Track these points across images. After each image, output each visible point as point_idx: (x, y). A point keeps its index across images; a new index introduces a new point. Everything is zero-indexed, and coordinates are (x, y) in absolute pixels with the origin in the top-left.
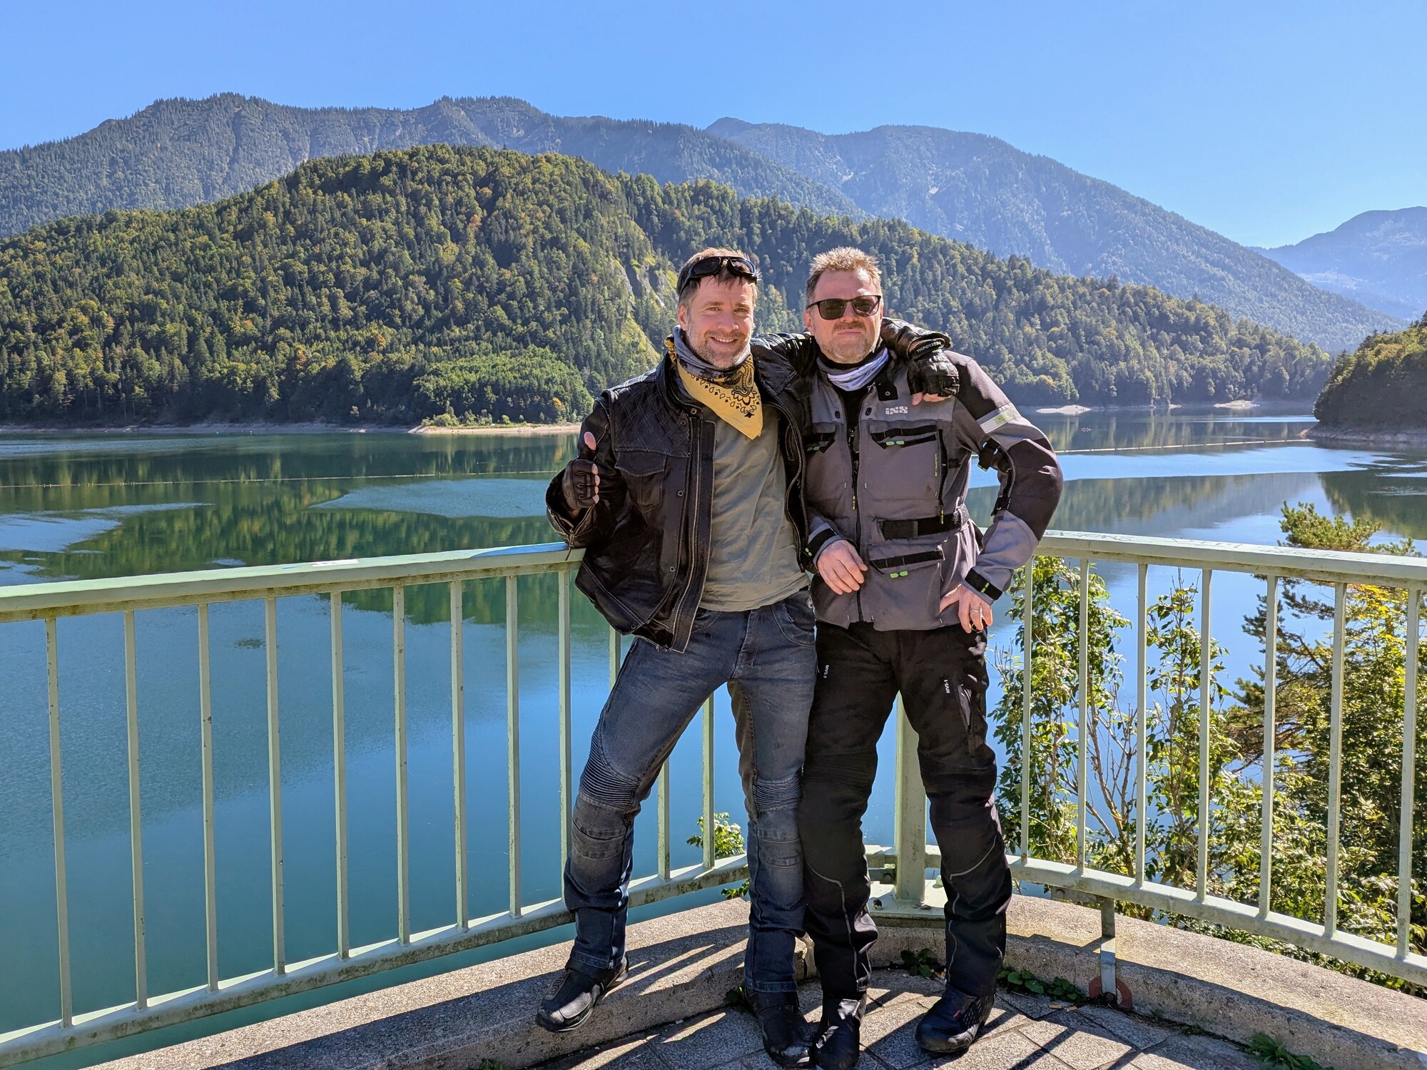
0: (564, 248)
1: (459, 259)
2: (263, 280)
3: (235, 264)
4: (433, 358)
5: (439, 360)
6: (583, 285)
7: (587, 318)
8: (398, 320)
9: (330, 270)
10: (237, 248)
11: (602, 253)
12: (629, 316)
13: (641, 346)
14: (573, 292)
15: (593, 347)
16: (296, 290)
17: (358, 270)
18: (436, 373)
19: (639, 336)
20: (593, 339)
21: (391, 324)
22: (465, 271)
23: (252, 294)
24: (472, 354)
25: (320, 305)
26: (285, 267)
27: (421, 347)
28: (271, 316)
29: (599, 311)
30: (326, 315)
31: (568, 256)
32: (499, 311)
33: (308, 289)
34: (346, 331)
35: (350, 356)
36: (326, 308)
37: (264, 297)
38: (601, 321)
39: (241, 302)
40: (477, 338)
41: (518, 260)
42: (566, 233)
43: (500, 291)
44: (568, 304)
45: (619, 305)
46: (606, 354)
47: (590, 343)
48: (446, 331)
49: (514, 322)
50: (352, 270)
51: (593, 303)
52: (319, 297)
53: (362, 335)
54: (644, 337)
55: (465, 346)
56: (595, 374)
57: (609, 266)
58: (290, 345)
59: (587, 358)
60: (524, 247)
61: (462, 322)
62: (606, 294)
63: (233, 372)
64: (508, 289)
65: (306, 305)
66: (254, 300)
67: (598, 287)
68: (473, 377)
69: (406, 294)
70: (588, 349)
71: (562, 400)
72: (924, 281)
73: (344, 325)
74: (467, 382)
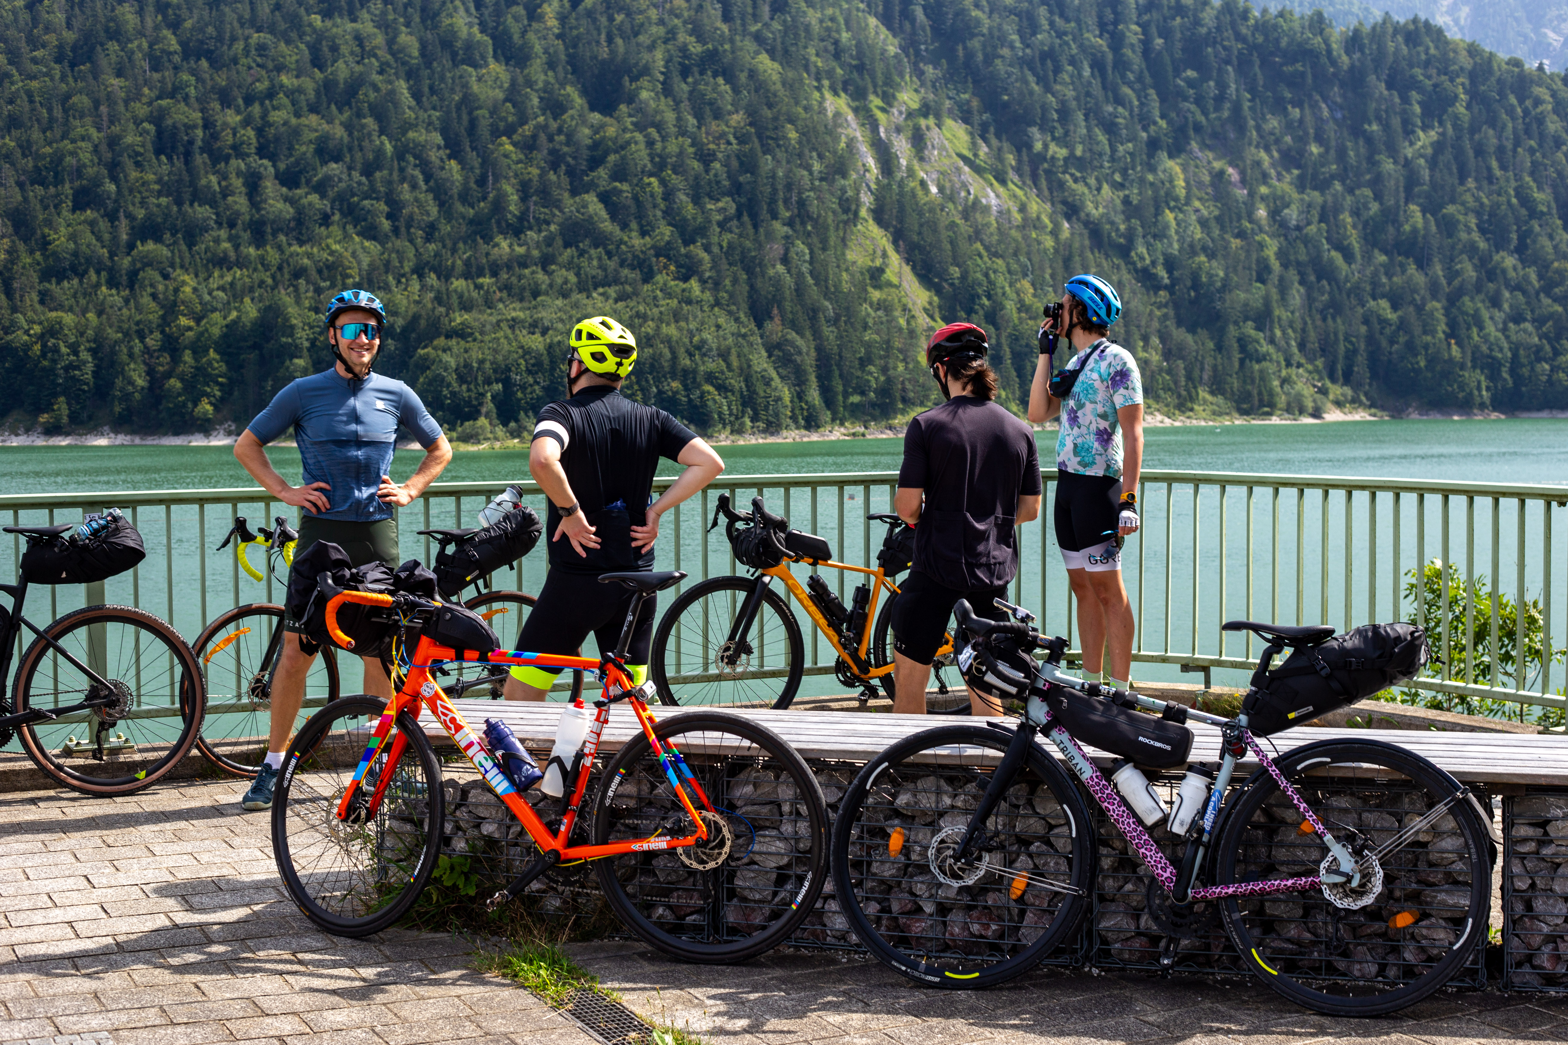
0: (729, 75)
1: (513, 95)
2: (113, 142)
3: (58, 113)
4: (455, 300)
5: (466, 306)
6: (767, 151)
7: (775, 216)
8: (386, 225)
9: (247, 122)
10: (63, 78)
11: (809, 81)
12: (863, 213)
13: (890, 275)
14: (748, 164)
15: (789, 281)
16: (179, 163)
17: (304, 121)
18: (461, 333)
19: (885, 255)
20: (785, 260)
21: (371, 233)
22: (523, 121)
23: (91, 171)
24: (536, 294)
25: (226, 193)
26: (157, 119)
27: (432, 279)
28: (130, 216)
29: (802, 204)
30: (238, 214)
31: (736, 90)
32: (594, 206)
33: (200, 160)
34: (280, 248)
35: (285, 297)
36: (240, 202)
37: (114, 179)
38: (803, 224)
39: (67, 189)
40: (546, 262)
41: (631, 99)
42: (732, 41)
43: (595, 162)
44: (736, 189)
45: (843, 190)
46: (813, 292)
47: (780, 268)
48: (483, 247)
49: (624, 226)
50: (294, 121)
51: (789, 187)
52: (225, 177)
53: (309, 256)
54: (895, 259)
55: (520, 278)
56: (792, 335)
57: (822, 111)
58: (166, 277)
59: (777, 299)
60: (646, 71)
61: (516, 231)
62: (817, 167)
63: (53, 331)
64: (612, 158)
65: (199, 196)
66: (97, 182)
67: (799, 157)
68: (536, 342)
69: (402, 170)
70: (777, 282)
71: (722, 388)
72: (1480, 151)
73: (274, 234)
74: (527, 352)
